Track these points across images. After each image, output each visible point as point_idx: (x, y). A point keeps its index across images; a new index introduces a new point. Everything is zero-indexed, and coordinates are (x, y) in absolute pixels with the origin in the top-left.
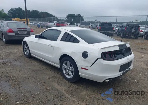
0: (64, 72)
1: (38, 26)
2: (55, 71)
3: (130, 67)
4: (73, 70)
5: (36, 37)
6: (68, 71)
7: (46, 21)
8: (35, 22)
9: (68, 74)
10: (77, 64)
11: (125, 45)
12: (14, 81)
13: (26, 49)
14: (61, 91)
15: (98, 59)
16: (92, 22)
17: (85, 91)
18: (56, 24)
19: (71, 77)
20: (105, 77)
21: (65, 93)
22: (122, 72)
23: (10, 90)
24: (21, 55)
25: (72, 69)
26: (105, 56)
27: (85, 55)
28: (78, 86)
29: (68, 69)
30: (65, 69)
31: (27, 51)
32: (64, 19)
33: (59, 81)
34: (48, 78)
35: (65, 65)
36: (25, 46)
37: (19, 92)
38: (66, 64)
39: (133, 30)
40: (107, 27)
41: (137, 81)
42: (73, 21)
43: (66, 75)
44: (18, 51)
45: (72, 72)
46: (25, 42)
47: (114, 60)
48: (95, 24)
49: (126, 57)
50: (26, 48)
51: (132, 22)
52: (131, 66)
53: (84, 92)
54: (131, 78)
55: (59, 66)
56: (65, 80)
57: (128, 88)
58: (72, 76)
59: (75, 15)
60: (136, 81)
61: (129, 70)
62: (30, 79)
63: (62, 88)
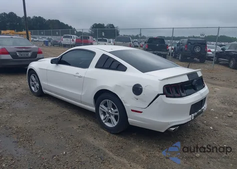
0: (102, 117)
1: (46, 43)
2: (84, 116)
3: (203, 108)
4: (118, 114)
5: (52, 62)
6: (108, 115)
7: (59, 35)
8: (39, 36)
9: (109, 121)
10: (124, 104)
11: (195, 73)
12: (21, 134)
13: (33, 81)
14: (101, 147)
15: (158, 95)
16: (133, 37)
17: (138, 146)
18: (75, 40)
19: (114, 126)
20: (169, 124)
21: (107, 151)
22: (193, 115)
23: (16, 150)
24: (24, 91)
25: (117, 112)
26: (169, 92)
27: (137, 90)
28: (125, 140)
29: (109, 113)
30: (104, 113)
31: (35, 84)
32: (88, 32)
33: (95, 132)
34: (75, 128)
35: (103, 107)
36: (32, 77)
37: (32, 153)
38: (106, 105)
39: (198, 50)
40: (157, 45)
41: (213, 127)
42: (103, 35)
43: (105, 122)
44: (19, 85)
45: (116, 117)
46: (31, 70)
47: (181, 97)
48: (137, 40)
49: (198, 92)
50: (34, 79)
51: (194, 37)
52: (205, 106)
53: (137, 148)
54: (203, 123)
55: (93, 109)
56: (103, 130)
57: (202, 138)
58: (116, 123)
59: (105, 26)
60: (211, 128)
61: (202, 112)
62: (46, 130)
63: (101, 142)
